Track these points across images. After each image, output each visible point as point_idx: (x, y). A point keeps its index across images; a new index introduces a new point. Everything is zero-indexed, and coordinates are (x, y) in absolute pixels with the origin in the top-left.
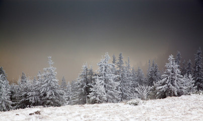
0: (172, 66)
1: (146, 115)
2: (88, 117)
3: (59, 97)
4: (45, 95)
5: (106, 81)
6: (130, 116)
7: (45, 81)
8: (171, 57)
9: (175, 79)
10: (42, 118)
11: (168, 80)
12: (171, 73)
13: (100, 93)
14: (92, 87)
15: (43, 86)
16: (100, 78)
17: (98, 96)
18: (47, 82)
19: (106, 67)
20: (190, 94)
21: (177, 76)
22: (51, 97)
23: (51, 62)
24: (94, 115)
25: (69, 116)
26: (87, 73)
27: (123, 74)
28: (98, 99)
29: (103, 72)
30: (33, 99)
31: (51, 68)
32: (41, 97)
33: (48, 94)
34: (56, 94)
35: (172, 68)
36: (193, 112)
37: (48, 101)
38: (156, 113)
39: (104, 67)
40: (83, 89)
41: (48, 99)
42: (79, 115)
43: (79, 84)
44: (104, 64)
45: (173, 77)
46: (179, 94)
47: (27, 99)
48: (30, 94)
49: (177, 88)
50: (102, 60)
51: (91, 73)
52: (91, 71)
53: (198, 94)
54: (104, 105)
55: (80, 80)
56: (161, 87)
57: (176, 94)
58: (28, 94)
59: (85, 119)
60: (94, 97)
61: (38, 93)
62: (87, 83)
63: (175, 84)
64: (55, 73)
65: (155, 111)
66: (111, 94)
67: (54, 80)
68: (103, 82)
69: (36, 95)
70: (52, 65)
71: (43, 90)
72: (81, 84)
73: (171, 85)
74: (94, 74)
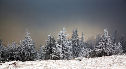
0: (106, 36)
1: (85, 66)
2: (47, 66)
3: (33, 55)
4: (24, 54)
5: (63, 45)
6: (73, 67)
7: (24, 45)
8: (106, 30)
9: (107, 45)
10: (17, 67)
11: (103, 46)
12: (106, 41)
13: (58, 53)
14: (53, 49)
15: (22, 48)
16: (59, 43)
17: (57, 55)
18: (25, 46)
19: (63, 37)
20: (117, 55)
21: (109, 43)
22: (28, 56)
23: (28, 33)
24: (51, 66)
25: (35, 66)
26: (51, 40)
27: (78, 43)
28: (57, 57)
29: (61, 40)
30: (16, 56)
31: (28, 36)
32: (21, 56)
33: (26, 53)
34: (31, 54)
35: (106, 37)
36: (115, 65)
37: (26, 58)
38: (91, 65)
39: (62, 36)
40: (48, 51)
41: (26, 57)
42: (41, 66)
43: (45, 47)
44: (62, 34)
45: (106, 44)
46: (110, 55)
47: (12, 57)
48: (14, 53)
49: (109, 51)
50: (61, 32)
51: (54, 40)
52: (53, 39)
53: (123, 55)
54: (61, 60)
55: (46, 45)
56: (98, 50)
57: (108, 54)
58: (13, 53)
59: (45, 68)
60: (55, 55)
61: (19, 53)
62: (51, 47)
63: (108, 48)
64: (31, 40)
65: (91, 64)
66: (66, 54)
67: (29, 44)
68: (61, 46)
69: (18, 54)
70: (28, 35)
71: (22, 51)
72: (47, 47)
73: (105, 49)
74: (55, 41)
